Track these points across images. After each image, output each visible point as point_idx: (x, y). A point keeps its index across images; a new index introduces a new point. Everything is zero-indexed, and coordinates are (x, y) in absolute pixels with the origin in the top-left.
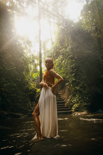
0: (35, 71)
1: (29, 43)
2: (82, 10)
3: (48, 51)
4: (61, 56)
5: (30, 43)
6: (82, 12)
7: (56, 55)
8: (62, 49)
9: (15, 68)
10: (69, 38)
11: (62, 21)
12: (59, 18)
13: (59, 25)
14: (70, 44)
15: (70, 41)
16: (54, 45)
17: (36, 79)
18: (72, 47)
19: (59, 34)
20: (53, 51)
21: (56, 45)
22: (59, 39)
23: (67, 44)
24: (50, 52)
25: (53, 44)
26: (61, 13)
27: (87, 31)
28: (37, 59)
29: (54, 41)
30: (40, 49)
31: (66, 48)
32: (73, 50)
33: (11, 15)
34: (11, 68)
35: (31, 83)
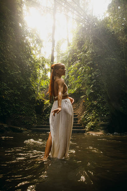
0: (45, 78)
1: (39, 41)
2: (109, 4)
3: (62, 55)
4: (78, 62)
5: (41, 43)
6: (109, 7)
7: (71, 60)
8: (80, 53)
9: (20, 72)
10: (90, 39)
11: (83, 17)
12: (79, 13)
13: (79, 21)
14: (91, 48)
15: (91, 43)
16: (71, 47)
17: (45, 88)
18: (93, 51)
19: (78, 33)
20: (68, 54)
21: (73, 47)
22: (77, 40)
23: (87, 47)
24: (64, 56)
25: (69, 45)
26: (82, 7)
27: (113, 32)
28: (48, 63)
29: (71, 41)
30: (53, 51)
31: (86, 52)
32: (94, 56)
33: (18, 3)
34: (15, 71)
35: (39, 92)
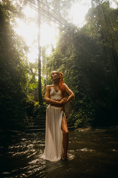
0: (33, 81)
1: (26, 48)
2: (87, 14)
3: (48, 59)
4: (63, 65)
5: (28, 50)
6: (86, 17)
7: (56, 64)
8: (64, 57)
9: (11, 78)
10: (72, 45)
11: (64, 26)
12: (61, 22)
13: (61, 30)
14: (73, 52)
15: (73, 49)
16: (55, 52)
17: (33, 91)
18: (76, 55)
19: (61, 40)
20: (53, 58)
21: (58, 52)
22: (61, 46)
23: (70, 52)
24: (50, 61)
25: (53, 50)
27: (92, 38)
28: (36, 68)
30: (40, 56)
31: (69, 56)
32: (77, 59)
34: (5, 77)
35: (28, 94)
